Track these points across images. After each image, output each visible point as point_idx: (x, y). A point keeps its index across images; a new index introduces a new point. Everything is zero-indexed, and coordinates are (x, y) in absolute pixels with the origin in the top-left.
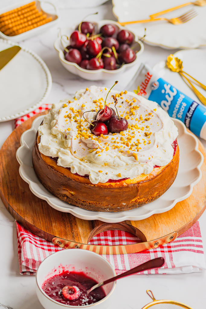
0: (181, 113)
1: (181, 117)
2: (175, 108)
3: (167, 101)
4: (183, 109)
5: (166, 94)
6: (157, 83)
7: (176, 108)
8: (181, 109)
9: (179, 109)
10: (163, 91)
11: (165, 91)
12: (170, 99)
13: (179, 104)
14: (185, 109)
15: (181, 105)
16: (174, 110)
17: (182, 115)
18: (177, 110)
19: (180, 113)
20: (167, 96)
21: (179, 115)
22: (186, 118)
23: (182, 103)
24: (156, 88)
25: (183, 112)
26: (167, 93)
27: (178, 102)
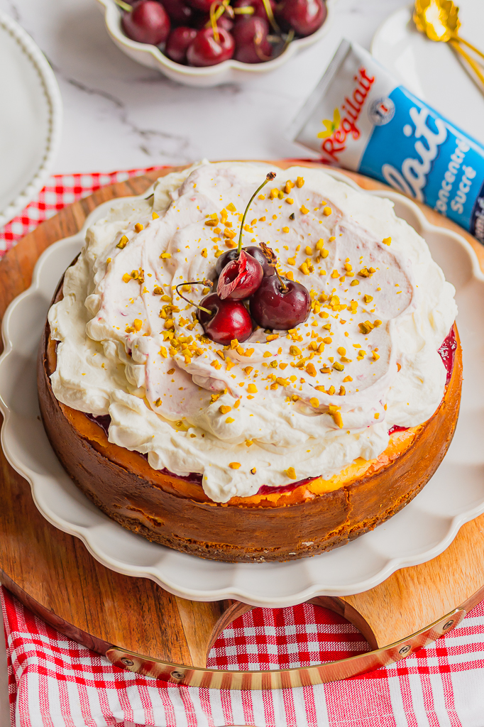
0: (461, 197)
1: (461, 211)
2: (444, 184)
3: (421, 162)
4: (465, 186)
5: (417, 140)
6: (390, 104)
7: (447, 184)
8: (461, 185)
9: (455, 186)
10: (407, 130)
11: (414, 128)
12: (428, 156)
13: (455, 172)
14: (471, 187)
15: (460, 174)
16: (440, 187)
17: (464, 205)
18: (449, 188)
19: (457, 199)
20: (419, 147)
21: (457, 202)
22: (477, 214)
23: (464, 167)
24: (387, 118)
25: (467, 194)
26: (418, 135)
27: (451, 165)
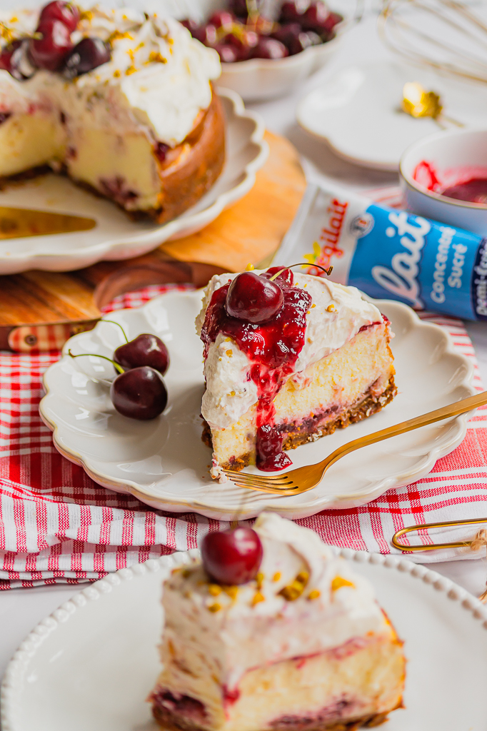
0: (456, 272)
1: (459, 285)
2: (437, 265)
3: (410, 253)
4: (459, 260)
6: (368, 218)
7: (441, 264)
8: (455, 261)
9: (449, 264)
10: (390, 232)
11: (396, 229)
12: (416, 247)
13: (446, 252)
14: (466, 260)
15: (451, 253)
16: (434, 270)
17: (462, 278)
18: (444, 267)
19: (454, 274)
20: (405, 242)
21: (453, 278)
22: (477, 282)
23: (454, 247)
24: (368, 229)
25: (463, 268)
26: (401, 232)
27: (440, 248)
